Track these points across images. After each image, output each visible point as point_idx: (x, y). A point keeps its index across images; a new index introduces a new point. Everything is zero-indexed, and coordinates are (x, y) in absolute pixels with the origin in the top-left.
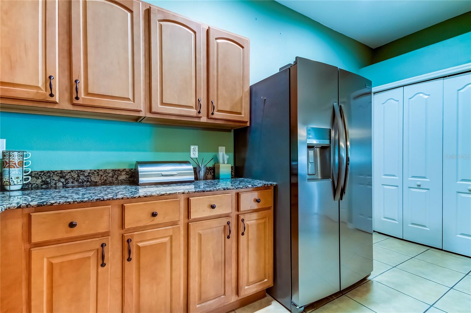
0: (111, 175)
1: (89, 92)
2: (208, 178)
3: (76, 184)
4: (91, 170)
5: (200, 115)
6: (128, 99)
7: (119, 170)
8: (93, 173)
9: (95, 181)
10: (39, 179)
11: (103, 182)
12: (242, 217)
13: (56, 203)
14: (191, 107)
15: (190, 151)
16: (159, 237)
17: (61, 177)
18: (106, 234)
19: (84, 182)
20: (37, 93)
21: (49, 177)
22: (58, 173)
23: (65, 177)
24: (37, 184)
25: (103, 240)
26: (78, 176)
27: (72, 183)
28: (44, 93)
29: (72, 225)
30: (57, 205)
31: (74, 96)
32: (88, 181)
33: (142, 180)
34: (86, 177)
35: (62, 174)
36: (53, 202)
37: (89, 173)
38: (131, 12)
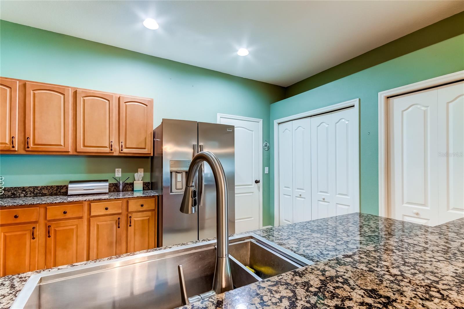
0: (55, 189)
1: (35, 143)
2: (129, 190)
3: (32, 195)
4: (42, 186)
5: (112, 151)
6: (61, 145)
7: (61, 186)
8: (43, 188)
9: (45, 193)
10: (9, 192)
11: (50, 194)
12: (130, 215)
13: (8, 205)
14: (106, 147)
15: (115, 172)
16: (69, 225)
17: (23, 191)
18: (36, 222)
19: (37, 194)
20: (5, 146)
21: (16, 191)
22: (21, 188)
23: (26, 190)
24: (8, 195)
25: (34, 226)
26: (34, 190)
27: (30, 194)
28: (9, 146)
29: (16, 217)
30: (8, 207)
31: (27, 146)
32: (40, 193)
33: (70, 193)
34: (38, 190)
35: (23, 189)
36: (6, 205)
37: (41, 188)
38: (64, 95)
